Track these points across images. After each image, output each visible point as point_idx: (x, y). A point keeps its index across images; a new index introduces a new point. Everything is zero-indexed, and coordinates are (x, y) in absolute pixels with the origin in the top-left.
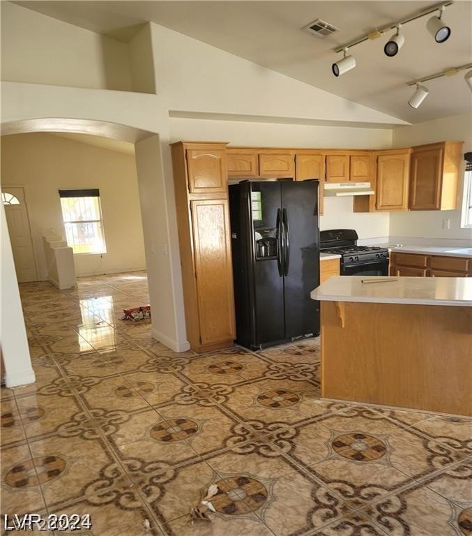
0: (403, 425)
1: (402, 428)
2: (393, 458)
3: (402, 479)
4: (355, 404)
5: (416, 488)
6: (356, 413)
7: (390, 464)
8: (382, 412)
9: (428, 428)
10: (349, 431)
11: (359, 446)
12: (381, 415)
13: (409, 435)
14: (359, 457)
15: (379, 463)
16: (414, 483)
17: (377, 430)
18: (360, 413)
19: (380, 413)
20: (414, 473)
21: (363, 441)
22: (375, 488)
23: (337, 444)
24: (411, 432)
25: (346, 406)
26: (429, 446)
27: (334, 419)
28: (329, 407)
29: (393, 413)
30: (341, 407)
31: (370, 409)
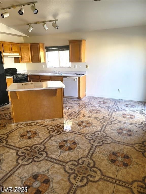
0: (40, 125)
1: (41, 126)
2: (40, 135)
3: (43, 140)
4: (25, 122)
5: (47, 141)
6: (26, 125)
7: (39, 137)
8: (34, 123)
9: (47, 124)
10: (25, 131)
11: (29, 135)
12: (34, 124)
13: (43, 127)
14: (30, 138)
15: (36, 138)
16: (46, 140)
17: (33, 129)
18: (27, 125)
19: (33, 123)
20: (46, 137)
21: (30, 133)
22: (36, 145)
23: (22, 136)
24: (43, 126)
25: (23, 124)
26: (49, 129)
27: (20, 129)
28: (17, 125)
29: (37, 122)
30: (21, 124)
31: (30, 123)
